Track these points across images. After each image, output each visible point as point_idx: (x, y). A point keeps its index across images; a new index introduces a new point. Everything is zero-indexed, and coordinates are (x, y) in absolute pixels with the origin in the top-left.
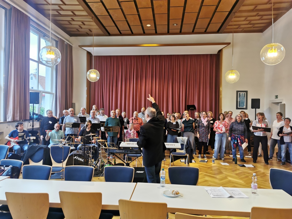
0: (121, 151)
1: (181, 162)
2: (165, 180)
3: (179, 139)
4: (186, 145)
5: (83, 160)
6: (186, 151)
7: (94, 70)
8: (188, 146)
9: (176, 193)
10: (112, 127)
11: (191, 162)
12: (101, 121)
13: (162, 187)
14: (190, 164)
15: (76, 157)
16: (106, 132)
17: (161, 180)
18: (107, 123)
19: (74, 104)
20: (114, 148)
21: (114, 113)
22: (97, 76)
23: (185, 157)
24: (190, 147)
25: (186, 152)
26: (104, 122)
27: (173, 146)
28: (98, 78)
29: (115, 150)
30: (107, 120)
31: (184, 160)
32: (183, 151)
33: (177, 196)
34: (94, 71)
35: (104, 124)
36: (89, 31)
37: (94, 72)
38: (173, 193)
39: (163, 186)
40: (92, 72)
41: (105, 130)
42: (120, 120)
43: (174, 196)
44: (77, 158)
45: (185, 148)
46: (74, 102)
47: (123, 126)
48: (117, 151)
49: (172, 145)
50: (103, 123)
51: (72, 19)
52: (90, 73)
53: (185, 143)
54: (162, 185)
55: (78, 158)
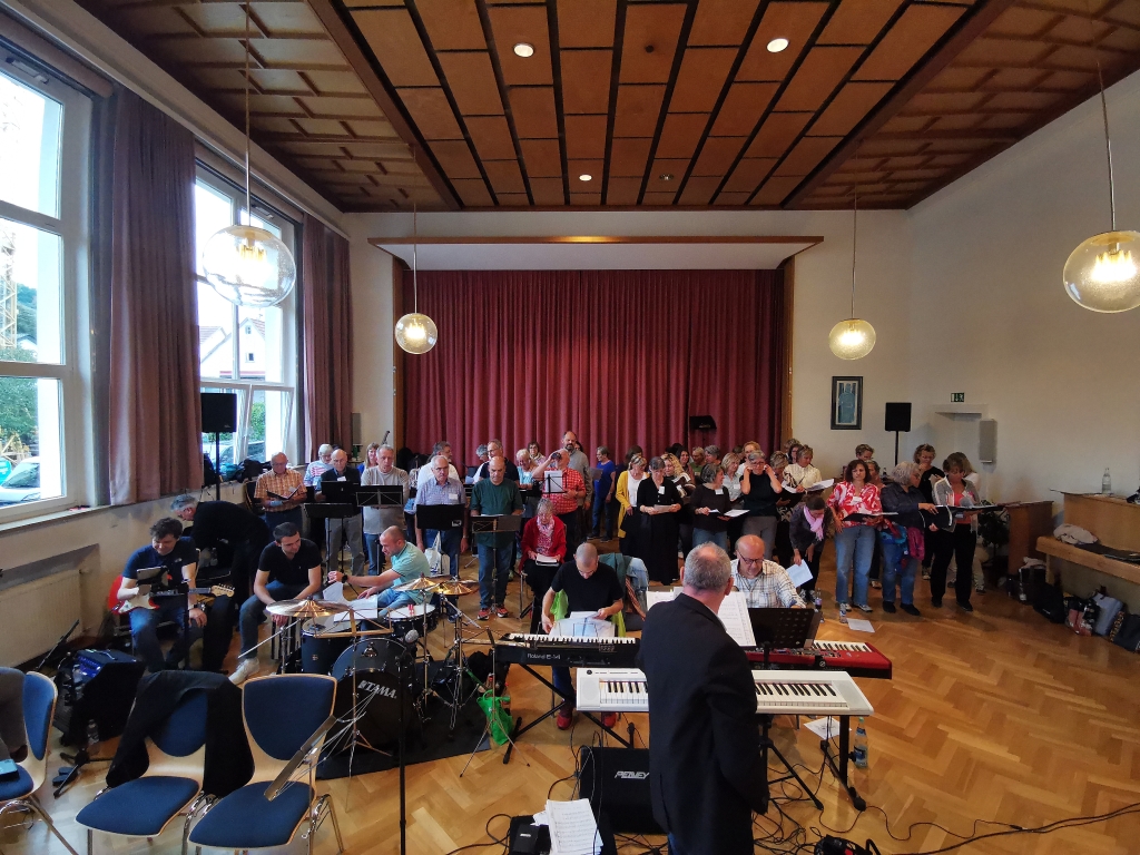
0: (548, 657)
5: (394, 691)
7: (419, 315)
15: (363, 684)
22: (428, 336)
28: (433, 341)
29: (524, 653)
34: (417, 318)
36: (398, 193)
37: (418, 321)
40: (412, 322)
44: (367, 686)
48: (530, 655)
51: (344, 149)
52: (406, 324)
55: (373, 687)
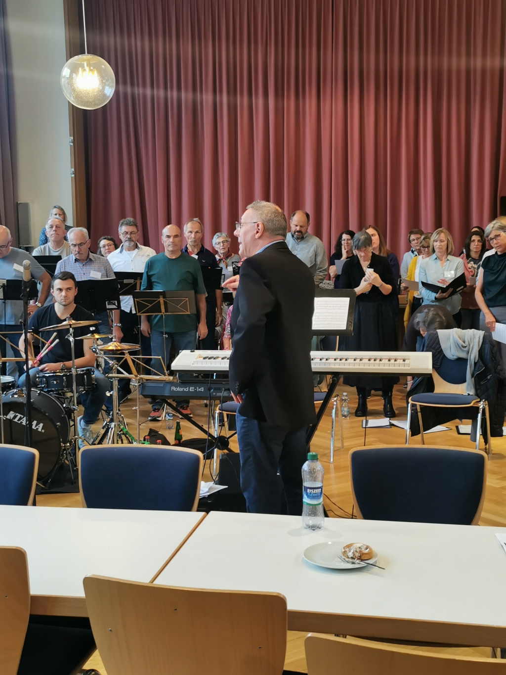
0: (192, 389)
1: (459, 433)
2: (321, 500)
3: (449, 339)
4: (475, 363)
5: (41, 425)
6: (478, 386)
7: (90, 56)
8: (485, 365)
9: (357, 555)
10: (163, 294)
11: (498, 433)
12: (116, 273)
13: (308, 531)
14: (494, 441)
15: (11, 415)
16: (143, 316)
17: (306, 500)
18: (149, 277)
19: (26, 205)
20: (162, 377)
21: (177, 239)
22: (104, 85)
23: (470, 413)
24: (496, 369)
25: (477, 395)
26: (137, 276)
27: (399, 365)
28: (110, 92)
29: (168, 386)
30: (150, 265)
31: (470, 426)
32: (464, 389)
33: (363, 564)
34: (88, 61)
35: (136, 284)
37: (89, 65)
38: (345, 552)
39: (314, 528)
40: (83, 67)
41: (139, 306)
42: (204, 268)
43: (350, 566)
44: (15, 417)
45: (472, 376)
46: (23, 198)
47: (218, 292)
48: (174, 388)
49: (392, 361)
50: (131, 281)
52: (74, 70)
53: (474, 355)
54: (311, 523)
55: (20, 418)
